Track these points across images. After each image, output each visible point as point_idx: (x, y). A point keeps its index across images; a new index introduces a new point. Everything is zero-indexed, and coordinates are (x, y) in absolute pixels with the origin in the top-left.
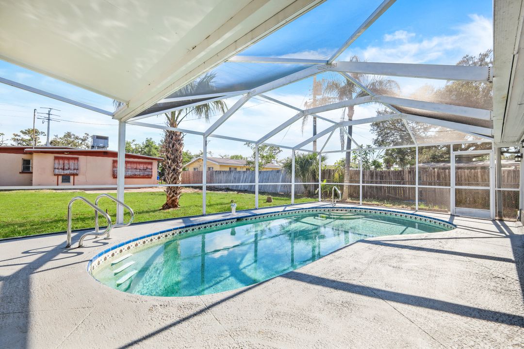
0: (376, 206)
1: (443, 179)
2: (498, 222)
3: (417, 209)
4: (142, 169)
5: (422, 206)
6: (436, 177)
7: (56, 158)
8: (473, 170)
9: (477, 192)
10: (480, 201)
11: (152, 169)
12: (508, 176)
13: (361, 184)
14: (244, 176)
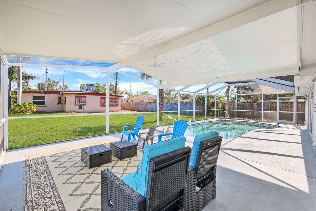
0: (242, 120)
1: (273, 108)
2: (296, 126)
3: (262, 121)
4: (114, 101)
5: (264, 120)
6: (269, 107)
7: (76, 97)
8: (286, 104)
9: (288, 114)
10: (289, 118)
11: (118, 101)
12: (302, 107)
13: (236, 110)
14: (166, 105)
